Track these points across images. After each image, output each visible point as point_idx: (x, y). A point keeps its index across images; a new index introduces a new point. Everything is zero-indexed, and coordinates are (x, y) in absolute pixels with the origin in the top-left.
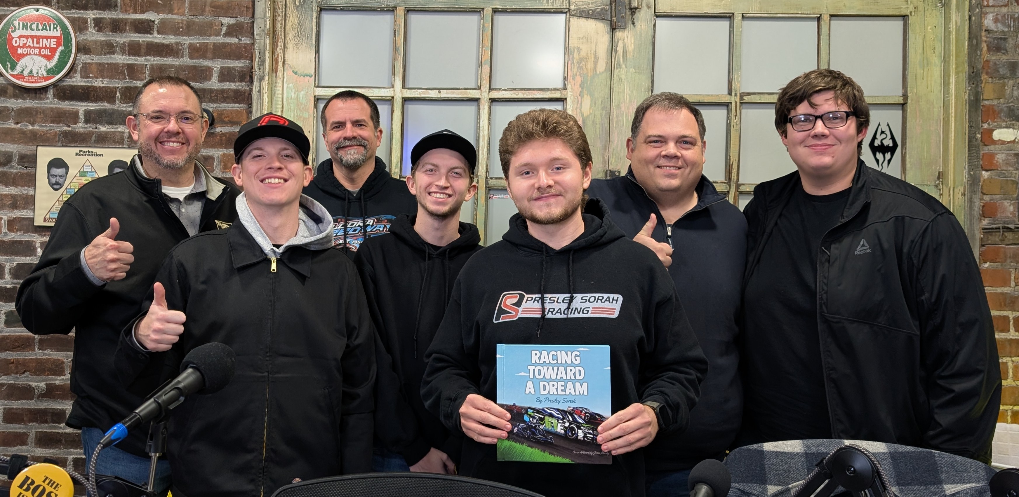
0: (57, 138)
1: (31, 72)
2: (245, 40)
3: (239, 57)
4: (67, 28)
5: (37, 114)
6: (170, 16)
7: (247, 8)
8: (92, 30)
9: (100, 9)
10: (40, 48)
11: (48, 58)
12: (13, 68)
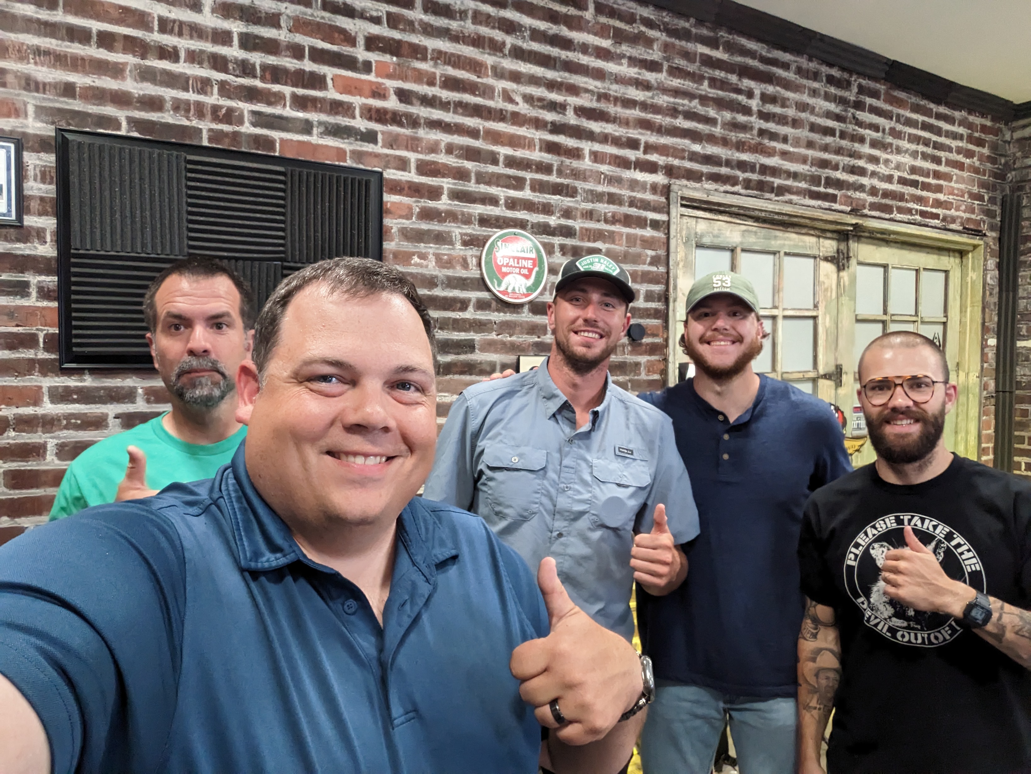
0: (530, 348)
1: (514, 289)
2: (662, 269)
3: (658, 282)
4: (540, 252)
5: (515, 327)
6: (612, 246)
7: (663, 243)
8: (558, 254)
9: (564, 236)
10: (520, 268)
11: (527, 277)
12: (499, 284)
